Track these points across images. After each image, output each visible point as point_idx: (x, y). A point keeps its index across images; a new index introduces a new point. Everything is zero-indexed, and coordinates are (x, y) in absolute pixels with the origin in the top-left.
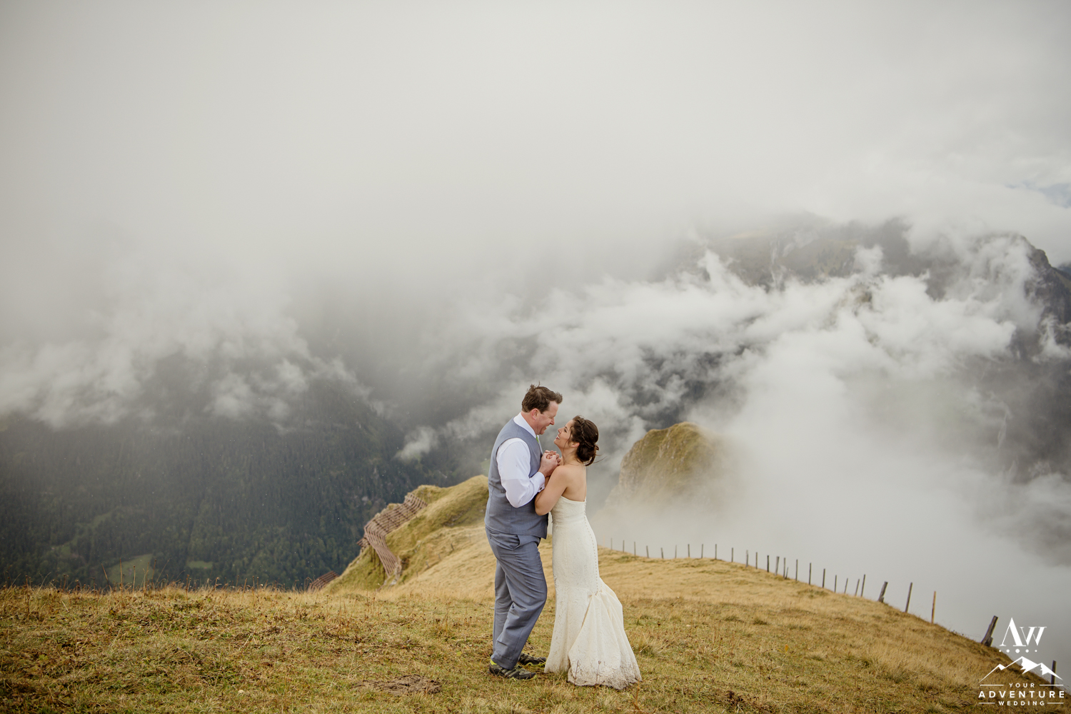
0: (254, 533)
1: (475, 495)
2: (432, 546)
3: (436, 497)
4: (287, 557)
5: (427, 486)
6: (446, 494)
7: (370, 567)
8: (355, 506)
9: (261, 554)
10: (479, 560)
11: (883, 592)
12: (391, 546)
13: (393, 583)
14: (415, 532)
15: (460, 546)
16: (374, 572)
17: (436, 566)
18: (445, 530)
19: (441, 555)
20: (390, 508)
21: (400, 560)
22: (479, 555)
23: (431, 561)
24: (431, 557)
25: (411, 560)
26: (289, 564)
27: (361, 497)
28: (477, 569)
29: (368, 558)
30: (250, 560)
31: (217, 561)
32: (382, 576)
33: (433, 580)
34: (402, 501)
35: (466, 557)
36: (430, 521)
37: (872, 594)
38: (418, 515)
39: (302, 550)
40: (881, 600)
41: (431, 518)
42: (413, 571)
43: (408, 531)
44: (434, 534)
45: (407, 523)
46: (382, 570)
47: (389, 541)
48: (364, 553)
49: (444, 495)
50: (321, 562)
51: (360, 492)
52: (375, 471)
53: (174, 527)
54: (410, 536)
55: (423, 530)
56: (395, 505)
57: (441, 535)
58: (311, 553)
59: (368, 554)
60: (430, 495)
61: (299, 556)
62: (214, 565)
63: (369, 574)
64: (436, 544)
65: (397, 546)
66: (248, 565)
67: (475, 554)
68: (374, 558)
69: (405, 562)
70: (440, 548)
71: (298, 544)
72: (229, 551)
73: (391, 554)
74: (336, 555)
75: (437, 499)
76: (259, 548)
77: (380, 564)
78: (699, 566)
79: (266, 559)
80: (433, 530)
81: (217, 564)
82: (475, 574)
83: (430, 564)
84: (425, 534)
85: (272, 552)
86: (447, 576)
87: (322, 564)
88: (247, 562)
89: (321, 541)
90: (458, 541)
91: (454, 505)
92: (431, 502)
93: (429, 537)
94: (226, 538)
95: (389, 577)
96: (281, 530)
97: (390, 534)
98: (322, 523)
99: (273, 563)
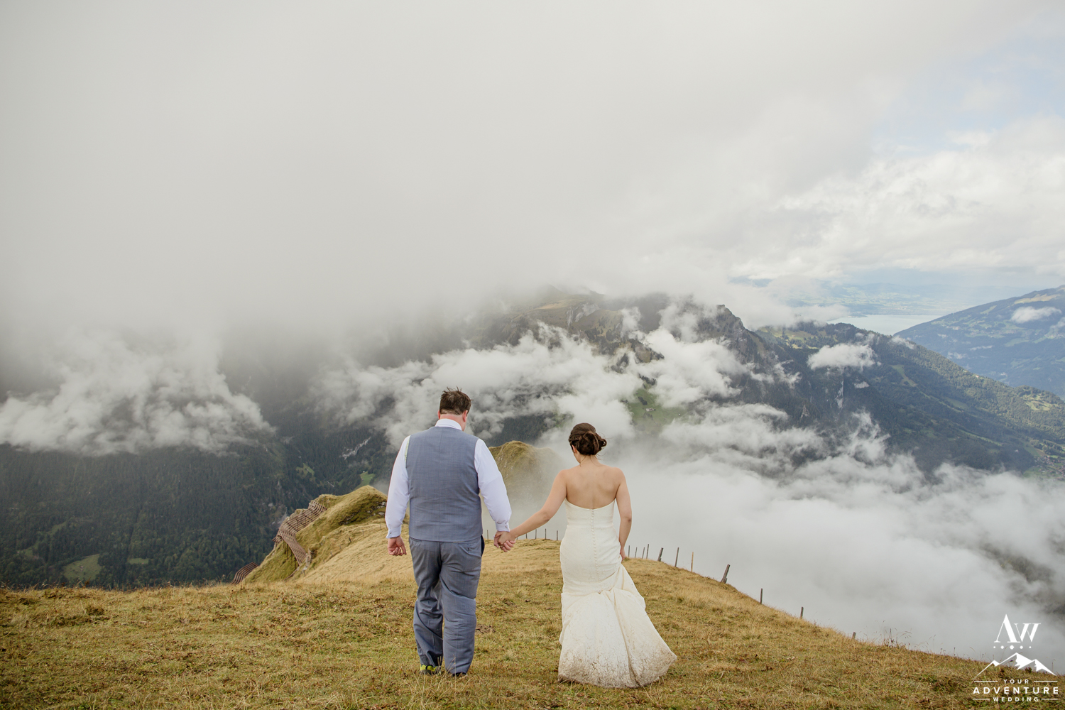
0: (182, 535)
1: (363, 500)
2: (334, 540)
3: (334, 503)
4: (208, 553)
5: (326, 495)
6: (341, 500)
7: (284, 558)
8: (263, 510)
9: (188, 551)
10: (372, 549)
11: (661, 555)
12: (300, 541)
13: (305, 568)
14: (319, 529)
15: (356, 539)
16: (287, 561)
17: (338, 554)
18: (344, 527)
19: (342, 546)
20: (298, 513)
21: (309, 552)
22: (372, 545)
23: (334, 551)
24: (334, 548)
25: (318, 551)
26: (210, 557)
27: (268, 503)
28: (372, 556)
29: (282, 551)
30: (179, 556)
31: (152, 558)
32: (294, 563)
33: (338, 566)
34: (306, 506)
35: (362, 547)
36: (330, 521)
37: (653, 556)
38: (320, 517)
39: (221, 546)
40: (660, 560)
41: (331, 519)
42: (320, 560)
43: (313, 529)
44: (336, 531)
45: (312, 523)
46: (293, 559)
47: (298, 538)
48: (278, 547)
49: (340, 501)
50: (236, 555)
51: (267, 500)
52: (279, 483)
53: (118, 532)
54: (315, 533)
55: (324, 528)
56: (301, 510)
57: (341, 531)
58: (228, 548)
59: (282, 548)
60: (328, 501)
61: (219, 550)
62: (150, 561)
63: (284, 563)
64: (337, 538)
65: (305, 541)
66: (177, 560)
67: (369, 544)
68: (287, 550)
69: (314, 553)
70: (340, 541)
71: (218, 542)
72: (162, 550)
73: (300, 547)
74: (248, 549)
75: (334, 504)
76: (186, 546)
77: (292, 555)
78: (535, 544)
79: (192, 554)
80: (333, 528)
81: (152, 560)
82: (371, 559)
83: (333, 554)
84: (328, 532)
85: (197, 549)
86: (349, 562)
87: (237, 557)
88: (176, 557)
89: (236, 539)
90: (354, 535)
91: (348, 508)
92: (329, 507)
93: (331, 533)
94: (159, 539)
95: (301, 565)
96: (204, 531)
97: (299, 532)
98: (237, 525)
99: (198, 557)
